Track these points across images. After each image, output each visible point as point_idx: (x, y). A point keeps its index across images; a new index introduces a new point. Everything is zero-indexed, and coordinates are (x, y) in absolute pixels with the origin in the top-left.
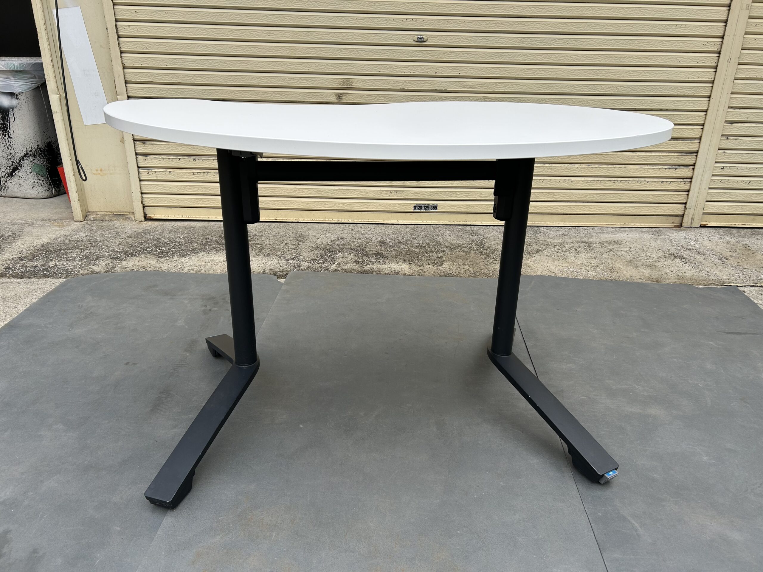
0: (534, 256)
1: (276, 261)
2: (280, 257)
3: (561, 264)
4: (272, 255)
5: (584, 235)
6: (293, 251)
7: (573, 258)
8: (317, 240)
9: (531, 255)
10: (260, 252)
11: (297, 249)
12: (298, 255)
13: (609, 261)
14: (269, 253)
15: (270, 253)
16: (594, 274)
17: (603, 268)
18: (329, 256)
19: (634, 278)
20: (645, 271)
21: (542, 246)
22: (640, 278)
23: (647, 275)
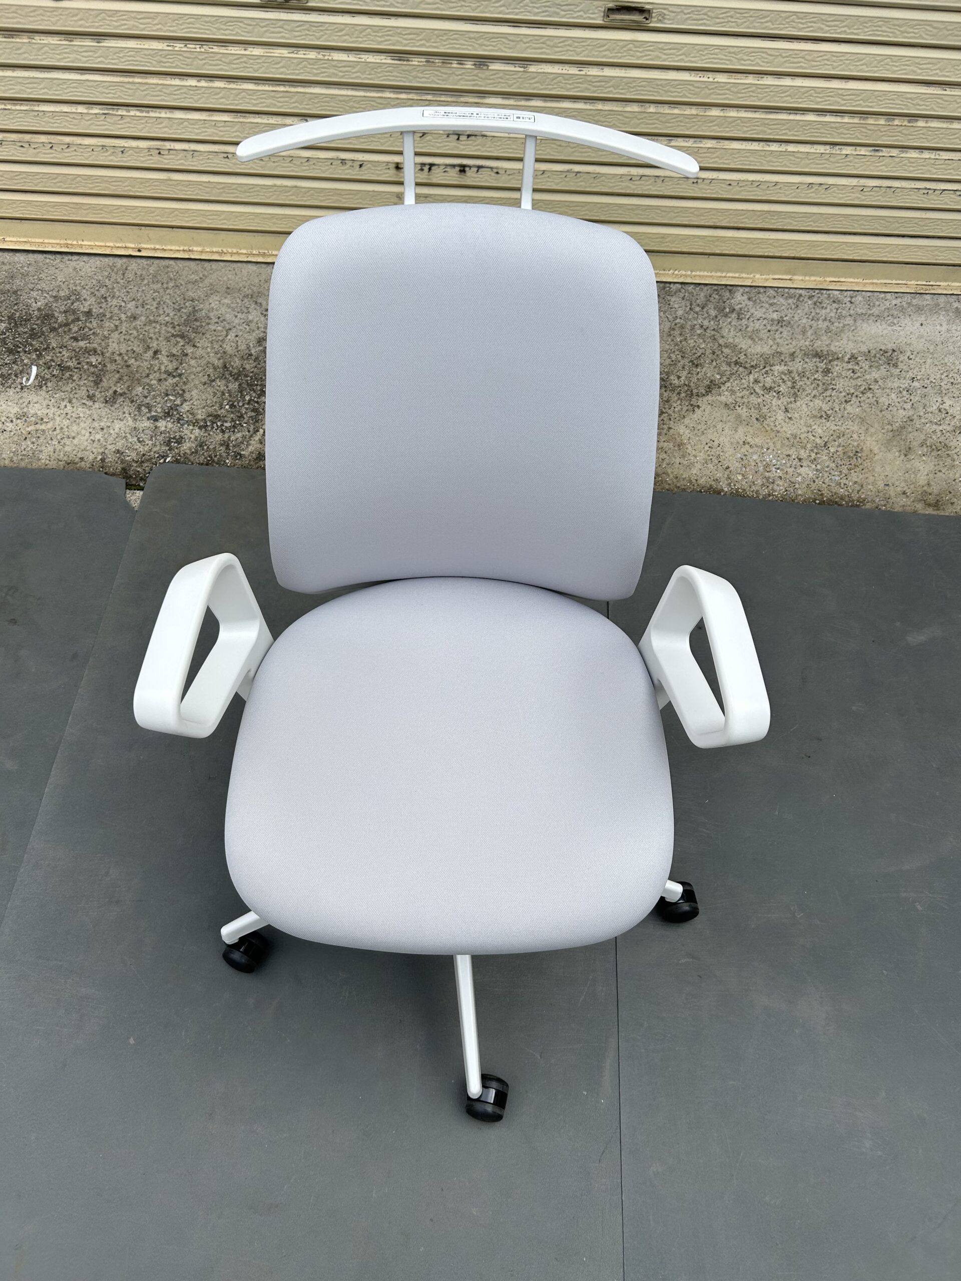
0: (698, 407)
1: (130, 422)
2: (139, 408)
3: (749, 439)
4: (122, 399)
5: (827, 323)
6: (171, 381)
7: (781, 415)
8: (227, 336)
9: (694, 401)
10: (97, 383)
11: (180, 375)
12: (178, 402)
13: (856, 428)
14: (115, 392)
15: (118, 390)
16: (811, 475)
17: (837, 451)
18: (248, 403)
19: (892, 492)
20: (921, 468)
21: (724, 367)
22: (904, 493)
23: (922, 479)
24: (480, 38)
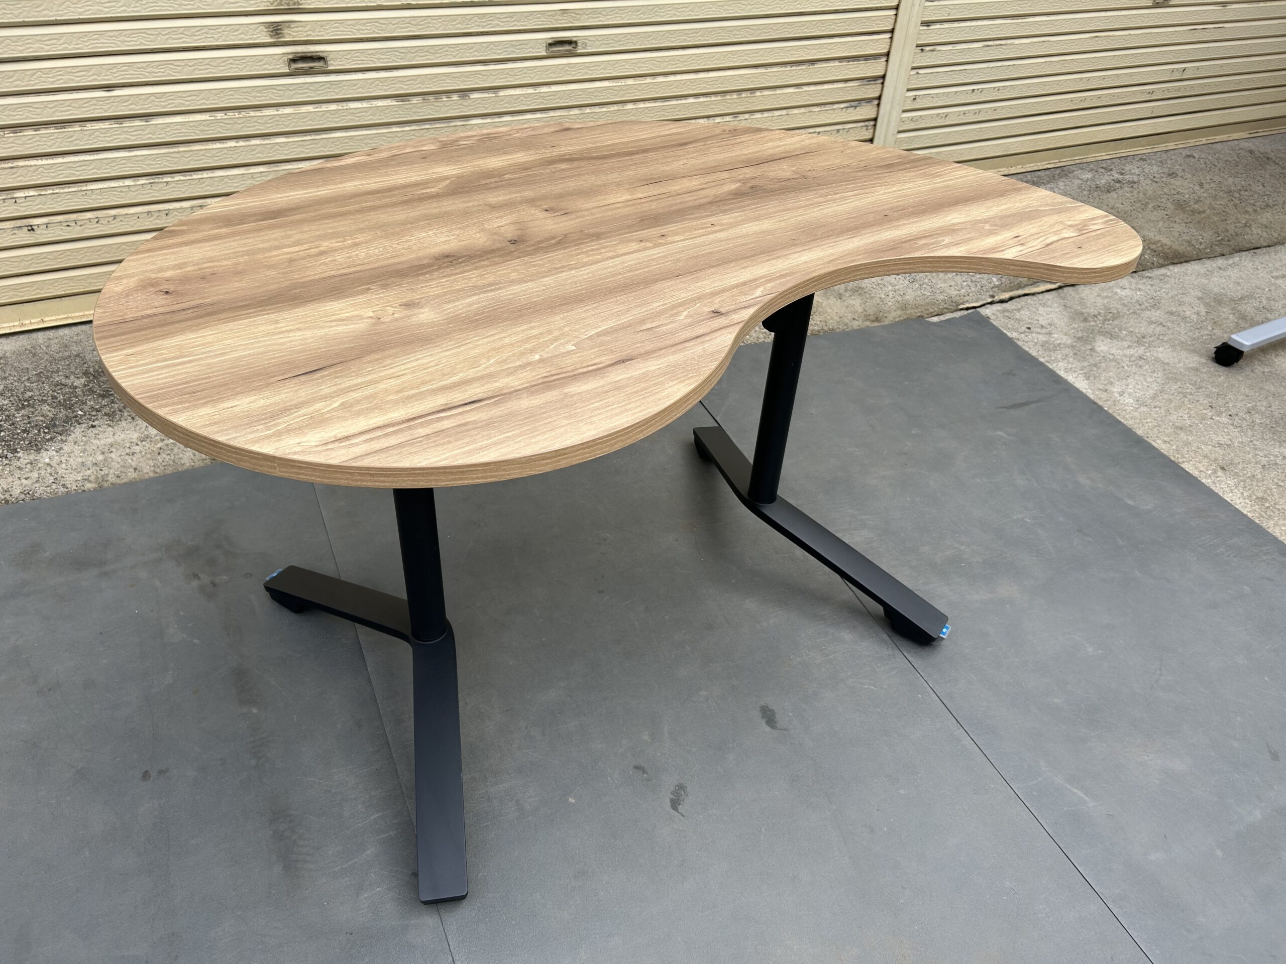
19: (846, 321)
20: (854, 303)
24: (462, 76)
